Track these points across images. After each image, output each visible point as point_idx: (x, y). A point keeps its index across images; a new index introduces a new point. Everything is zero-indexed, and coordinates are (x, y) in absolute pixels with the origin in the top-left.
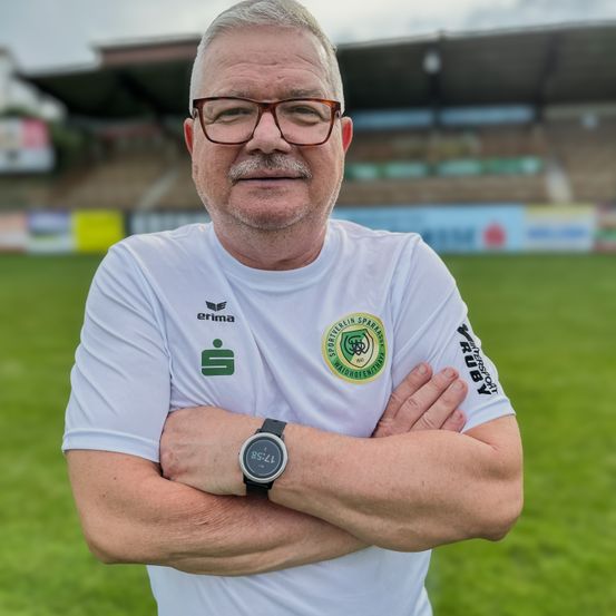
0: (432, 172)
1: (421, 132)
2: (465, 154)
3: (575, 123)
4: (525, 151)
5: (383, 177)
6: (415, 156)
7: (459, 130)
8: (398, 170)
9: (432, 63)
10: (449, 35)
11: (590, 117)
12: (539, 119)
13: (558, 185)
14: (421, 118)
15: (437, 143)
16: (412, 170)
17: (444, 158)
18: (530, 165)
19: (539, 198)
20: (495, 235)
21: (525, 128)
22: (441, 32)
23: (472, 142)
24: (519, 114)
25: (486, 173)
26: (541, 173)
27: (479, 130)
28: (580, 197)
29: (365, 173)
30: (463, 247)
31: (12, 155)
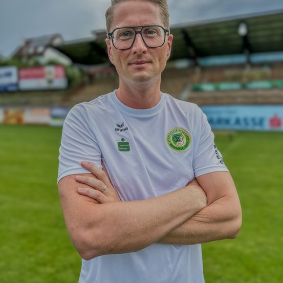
0: (244, 87)
1: (241, 66)
2: (264, 78)
5: (217, 90)
6: (235, 79)
7: (261, 65)
8: (225, 86)
9: (243, 30)
14: (241, 59)
15: (248, 71)
16: (234, 86)
17: (251, 79)
23: (267, 70)
29: (208, 87)
30: (258, 128)
31: (50, 81)
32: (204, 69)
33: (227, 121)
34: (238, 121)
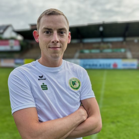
0: (101, 52)
1: (99, 43)
2: (108, 48)
3: (133, 41)
4: (121, 47)
6: (98, 48)
7: (107, 43)
8: (94, 51)
9: (101, 29)
10: (105, 23)
11: (136, 40)
12: (125, 40)
13: (129, 55)
14: (99, 40)
15: (102, 45)
16: (97, 51)
17: (104, 49)
18: (123, 50)
19: (125, 57)
20: (115, 65)
21: (122, 42)
22: (103, 22)
23: (110, 45)
24: (120, 39)
25: (113, 52)
26: (125, 52)
27: (112, 43)
28: (134, 57)
29: (87, 51)
30: (108, 68)
31: (12, 47)
32: (84, 44)
33: (96, 65)
34: (100, 65)
